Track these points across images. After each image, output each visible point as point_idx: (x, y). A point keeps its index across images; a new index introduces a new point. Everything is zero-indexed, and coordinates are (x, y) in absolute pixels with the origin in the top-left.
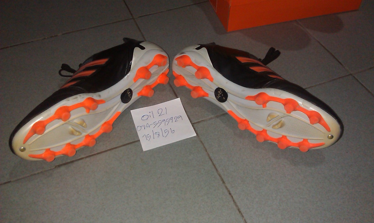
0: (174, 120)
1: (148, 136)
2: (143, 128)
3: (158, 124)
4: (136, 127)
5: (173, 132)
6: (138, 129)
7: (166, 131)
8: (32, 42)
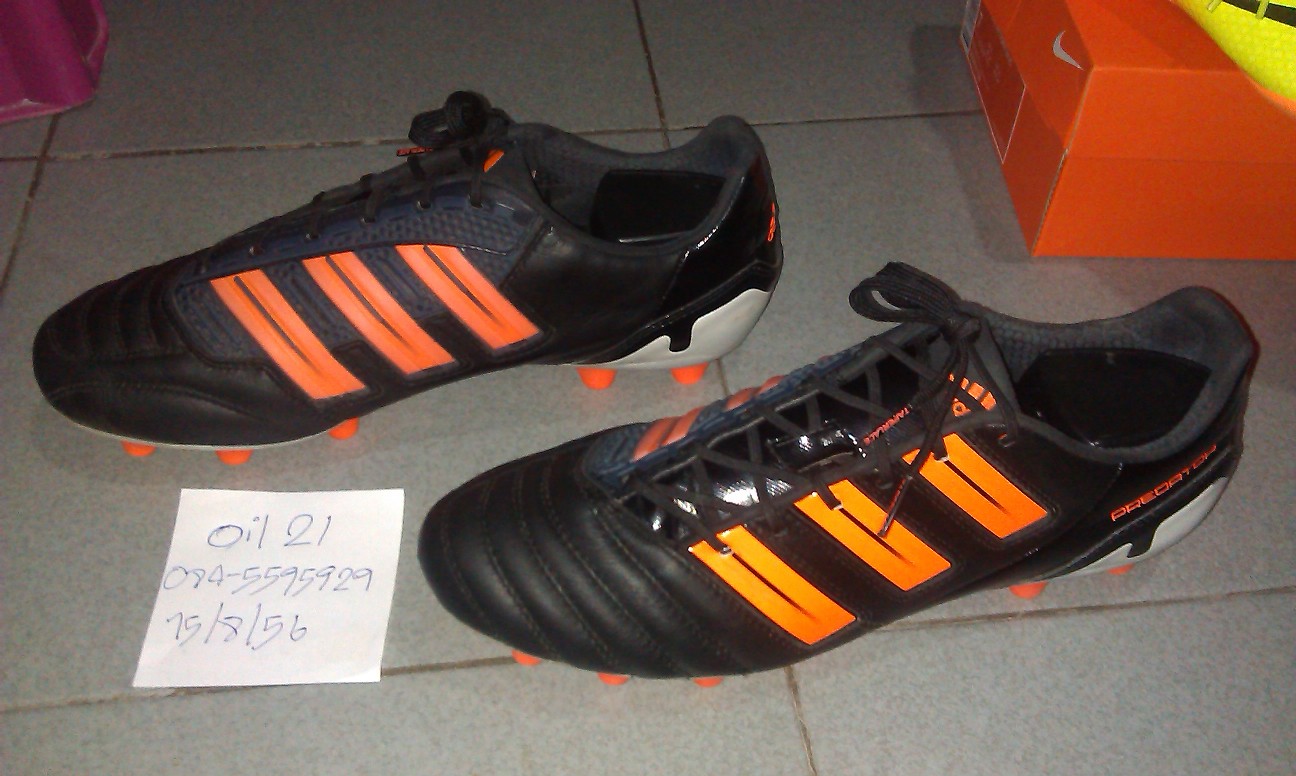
0: (334, 580)
1: (191, 623)
2: (193, 578)
3: (263, 582)
4: (168, 567)
6: (170, 578)
7: (273, 622)
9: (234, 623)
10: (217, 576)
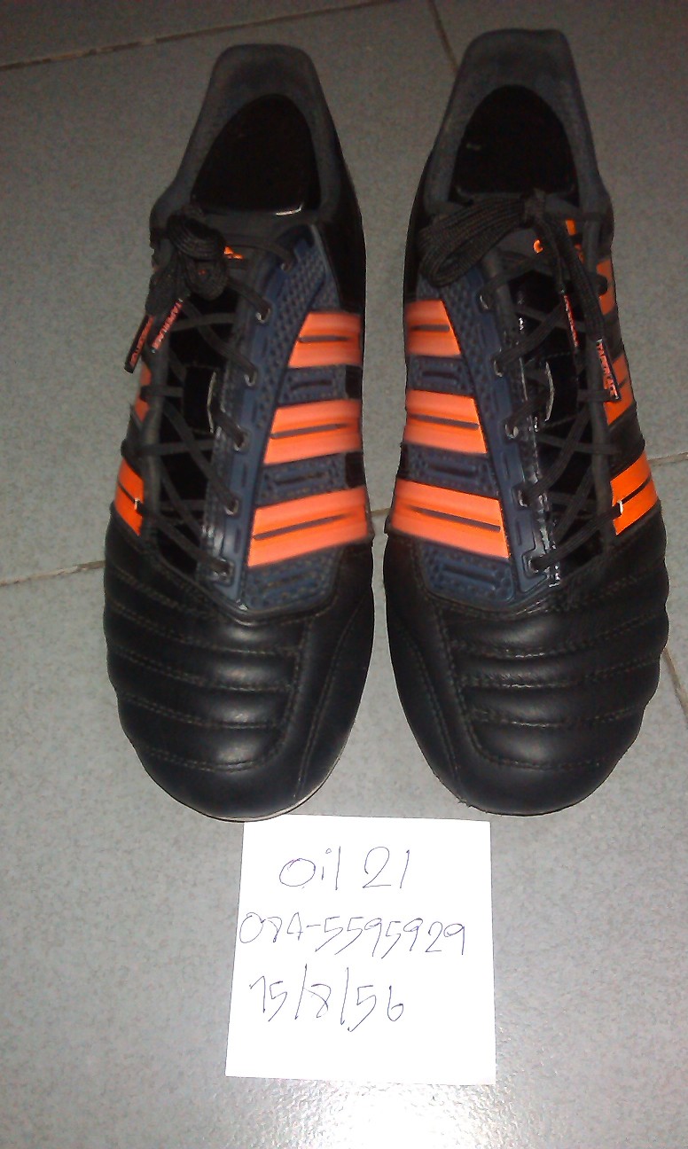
0: (424, 940)
1: (277, 989)
2: (269, 930)
3: (346, 937)
4: (241, 917)
5: (395, 1013)
6: (247, 929)
7: (365, 993)
8: (47, 61)
9: (323, 991)
10: (295, 928)
